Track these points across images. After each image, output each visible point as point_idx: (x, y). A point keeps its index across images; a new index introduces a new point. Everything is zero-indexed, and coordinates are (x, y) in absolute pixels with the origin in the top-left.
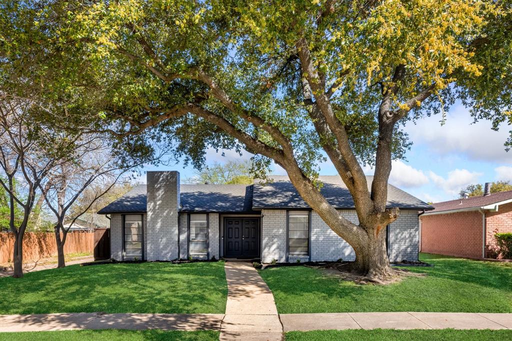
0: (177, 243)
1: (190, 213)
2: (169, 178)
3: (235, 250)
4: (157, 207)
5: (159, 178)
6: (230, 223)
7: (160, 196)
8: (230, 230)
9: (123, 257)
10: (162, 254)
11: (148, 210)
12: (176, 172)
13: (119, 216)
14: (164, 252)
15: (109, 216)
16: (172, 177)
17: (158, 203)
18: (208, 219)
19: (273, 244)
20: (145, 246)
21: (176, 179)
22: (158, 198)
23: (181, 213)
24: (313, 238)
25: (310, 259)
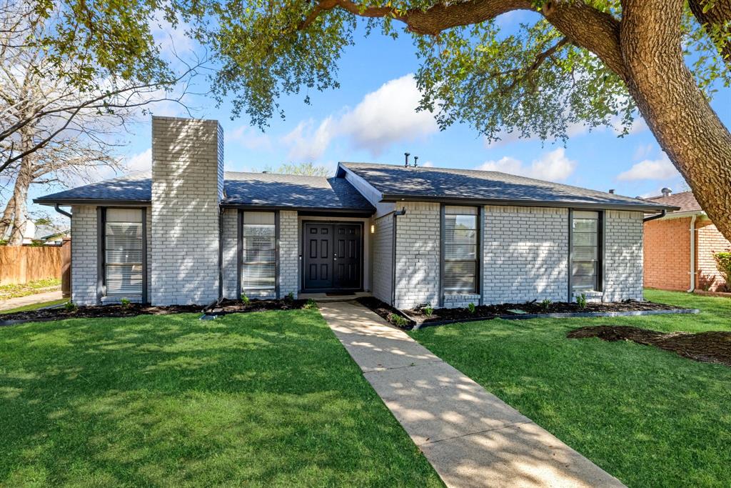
0: (217, 267)
1: (243, 208)
2: (200, 133)
3: (321, 279)
4: (175, 192)
5: (178, 132)
6: (313, 231)
7: (181, 171)
8: (314, 243)
9: (100, 296)
10: (185, 291)
11: (154, 198)
12: (216, 122)
13: (91, 211)
14: (189, 286)
15: (68, 209)
16: (207, 132)
17: (177, 184)
18: (277, 223)
19: (415, 272)
20: (148, 274)
21: (216, 137)
22: (176, 174)
23: (225, 208)
24: (486, 259)
25: (481, 300)
